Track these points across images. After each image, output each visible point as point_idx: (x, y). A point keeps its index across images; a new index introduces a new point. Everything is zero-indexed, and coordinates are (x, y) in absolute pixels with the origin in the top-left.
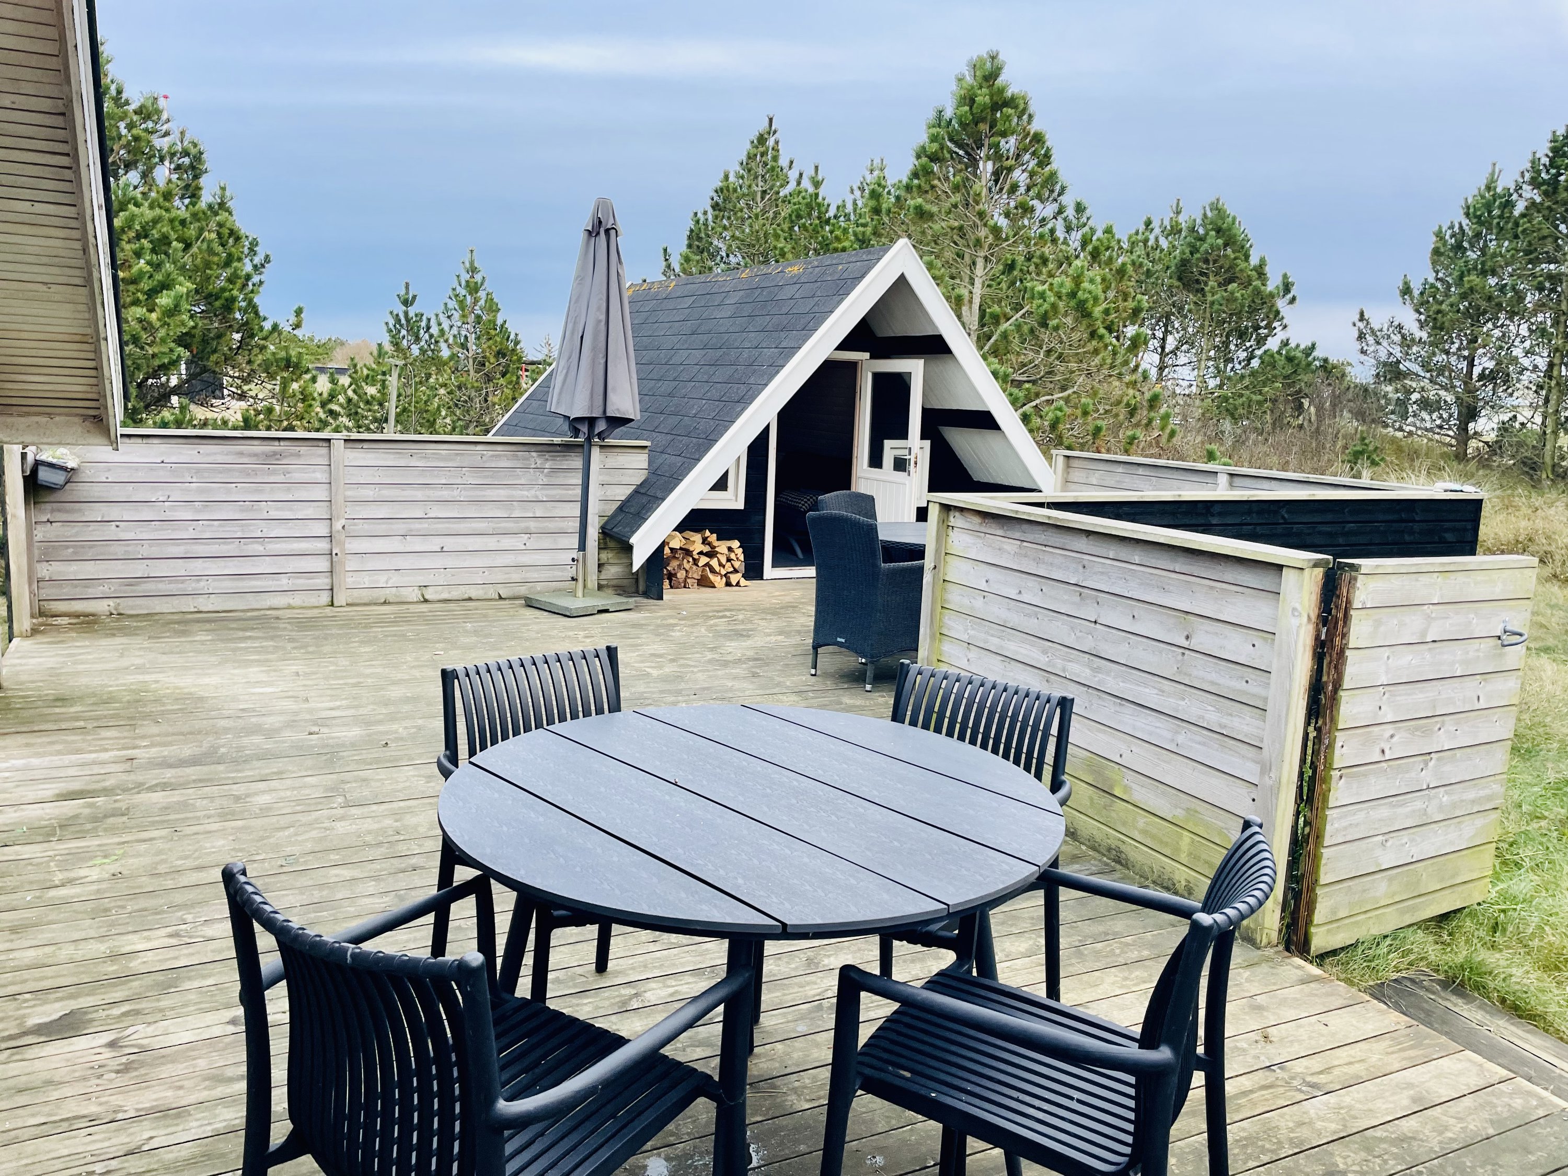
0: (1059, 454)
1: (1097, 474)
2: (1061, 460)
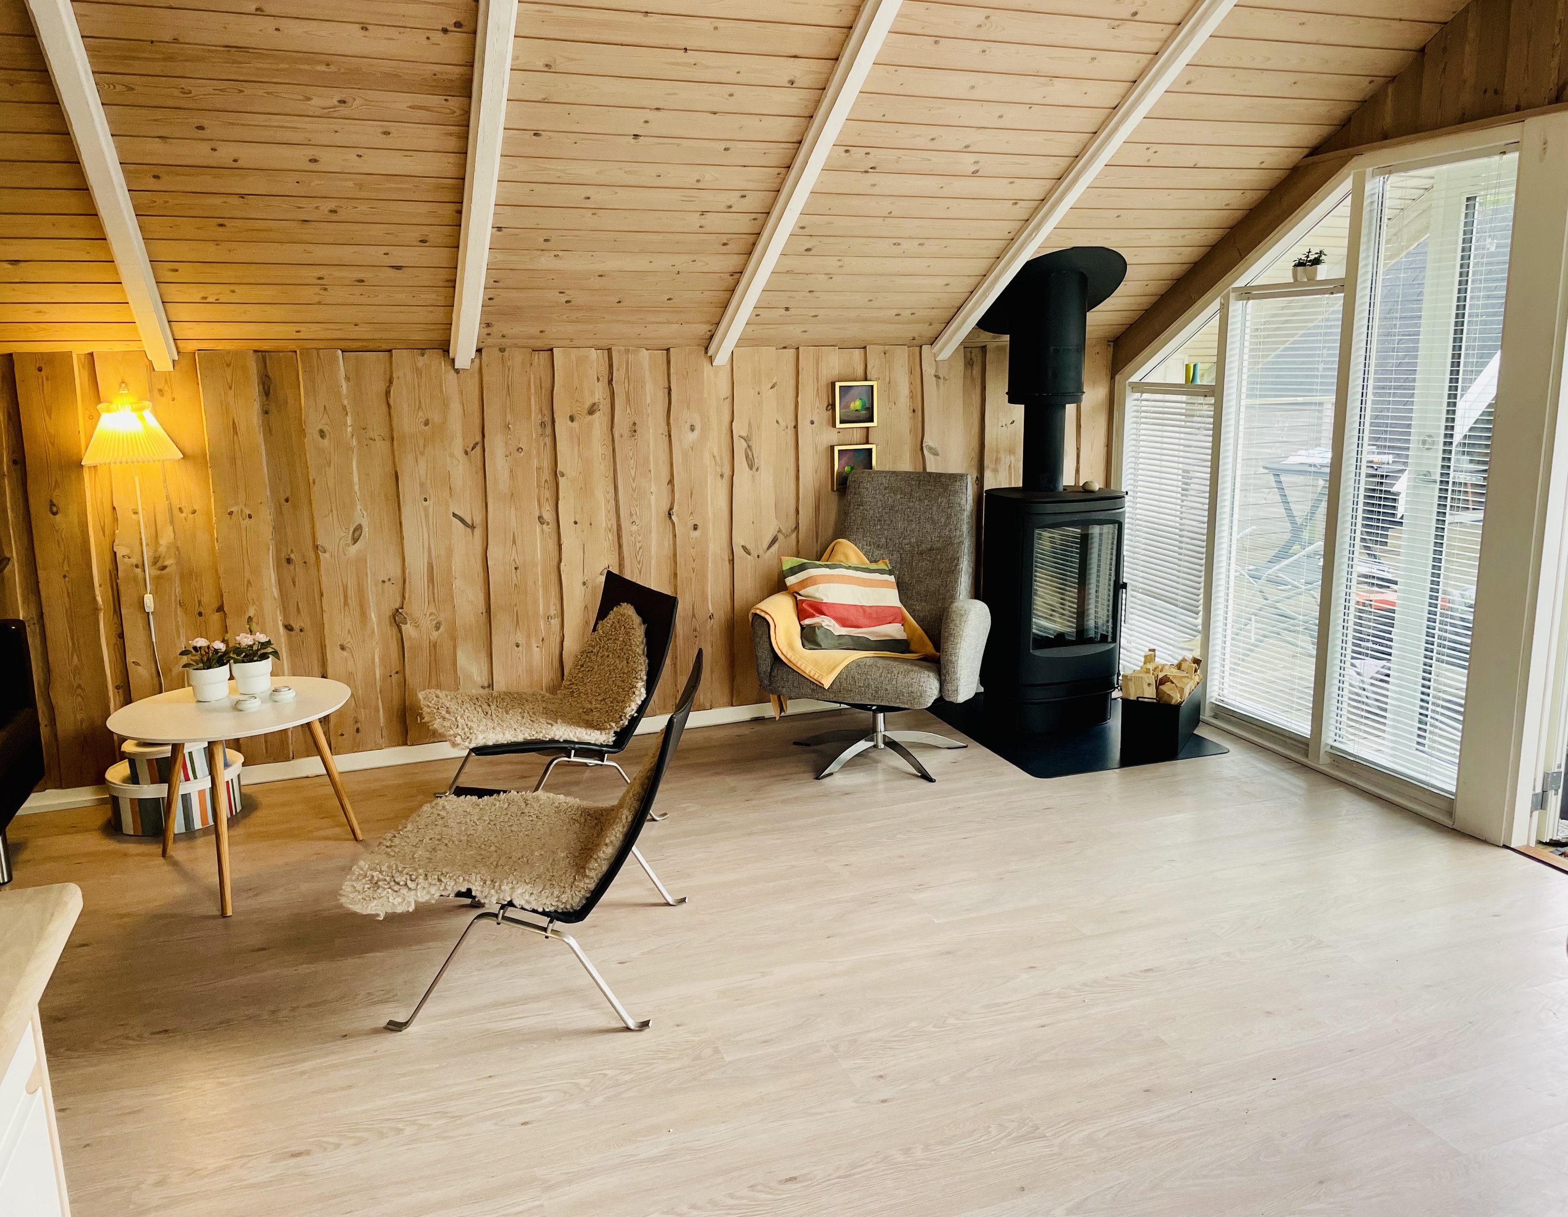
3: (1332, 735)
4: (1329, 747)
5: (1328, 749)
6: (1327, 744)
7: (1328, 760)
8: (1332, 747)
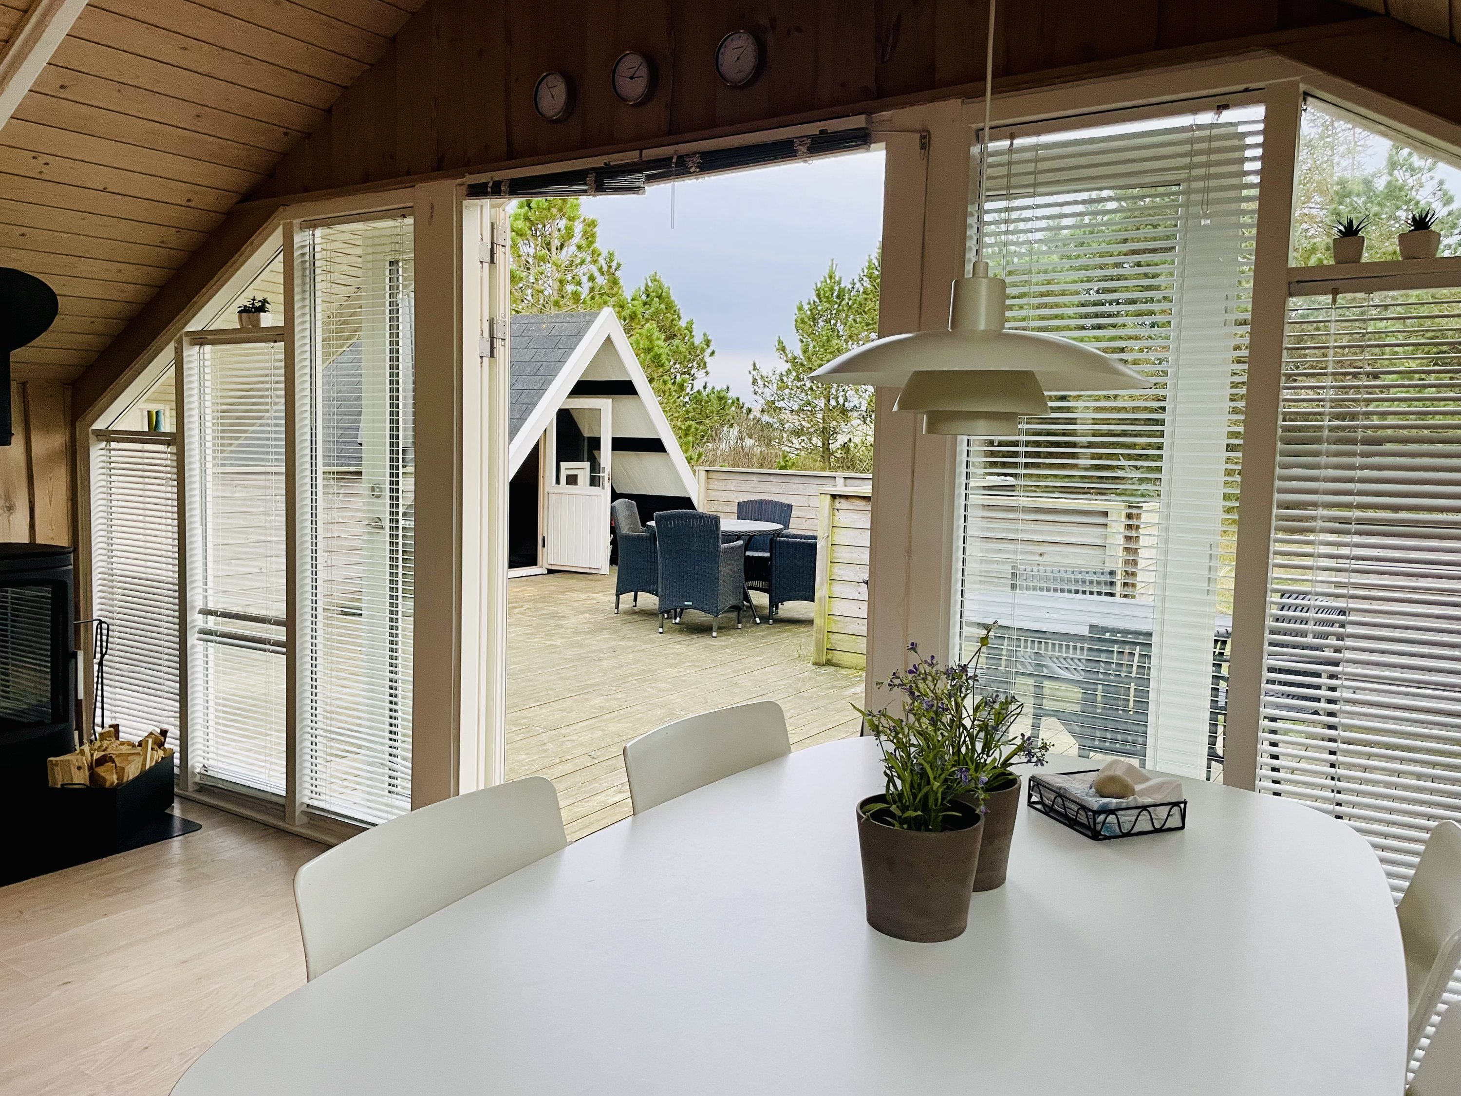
0: (701, 470)
1: (734, 483)
2: (703, 474)
3: (308, 792)
4: (305, 806)
5: (304, 808)
6: (303, 803)
7: (305, 819)
8: (308, 806)
